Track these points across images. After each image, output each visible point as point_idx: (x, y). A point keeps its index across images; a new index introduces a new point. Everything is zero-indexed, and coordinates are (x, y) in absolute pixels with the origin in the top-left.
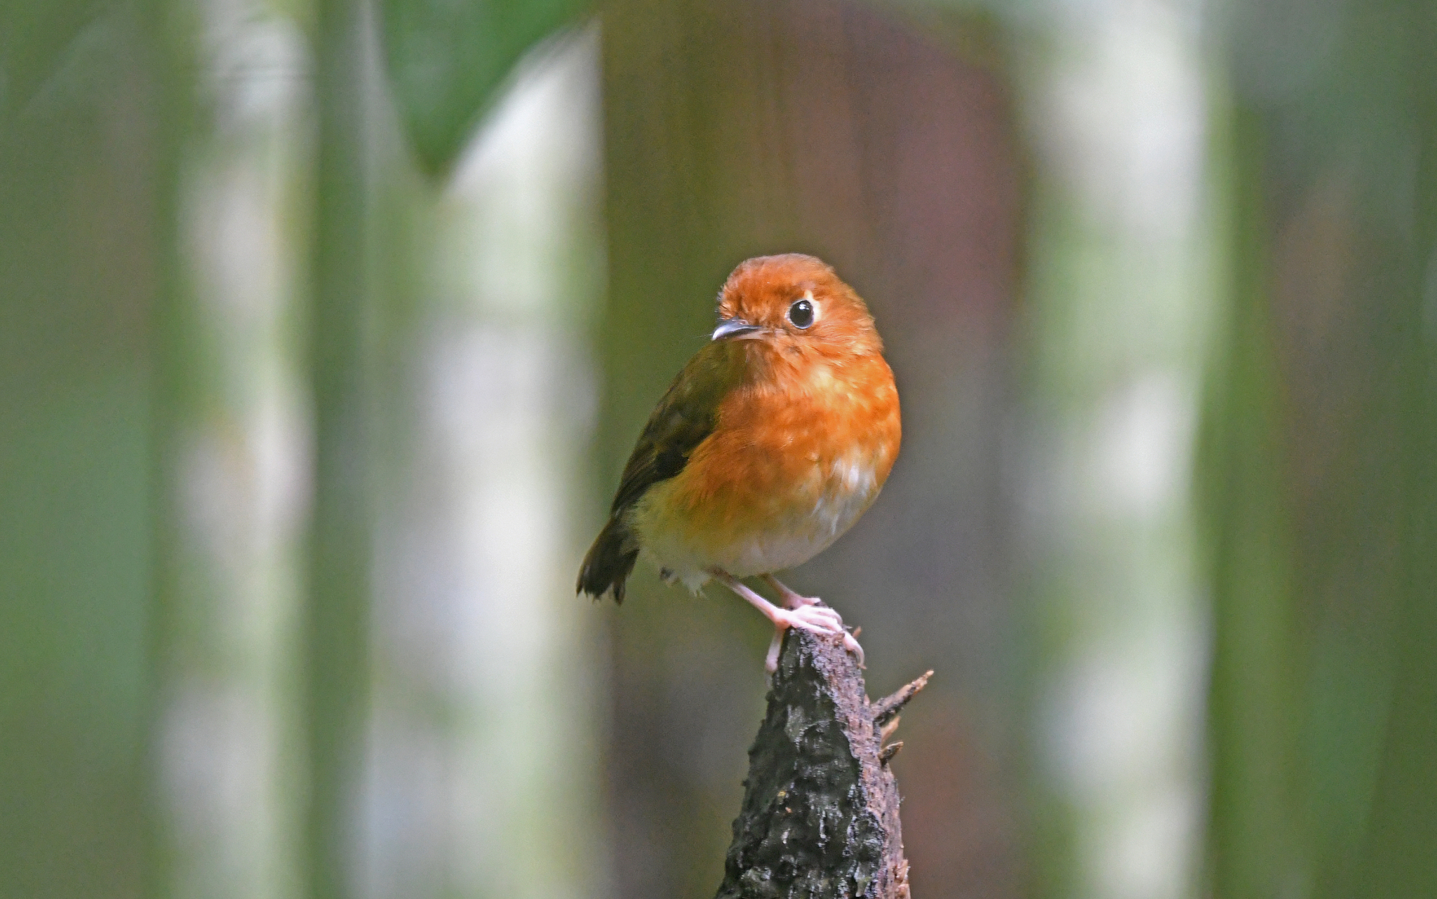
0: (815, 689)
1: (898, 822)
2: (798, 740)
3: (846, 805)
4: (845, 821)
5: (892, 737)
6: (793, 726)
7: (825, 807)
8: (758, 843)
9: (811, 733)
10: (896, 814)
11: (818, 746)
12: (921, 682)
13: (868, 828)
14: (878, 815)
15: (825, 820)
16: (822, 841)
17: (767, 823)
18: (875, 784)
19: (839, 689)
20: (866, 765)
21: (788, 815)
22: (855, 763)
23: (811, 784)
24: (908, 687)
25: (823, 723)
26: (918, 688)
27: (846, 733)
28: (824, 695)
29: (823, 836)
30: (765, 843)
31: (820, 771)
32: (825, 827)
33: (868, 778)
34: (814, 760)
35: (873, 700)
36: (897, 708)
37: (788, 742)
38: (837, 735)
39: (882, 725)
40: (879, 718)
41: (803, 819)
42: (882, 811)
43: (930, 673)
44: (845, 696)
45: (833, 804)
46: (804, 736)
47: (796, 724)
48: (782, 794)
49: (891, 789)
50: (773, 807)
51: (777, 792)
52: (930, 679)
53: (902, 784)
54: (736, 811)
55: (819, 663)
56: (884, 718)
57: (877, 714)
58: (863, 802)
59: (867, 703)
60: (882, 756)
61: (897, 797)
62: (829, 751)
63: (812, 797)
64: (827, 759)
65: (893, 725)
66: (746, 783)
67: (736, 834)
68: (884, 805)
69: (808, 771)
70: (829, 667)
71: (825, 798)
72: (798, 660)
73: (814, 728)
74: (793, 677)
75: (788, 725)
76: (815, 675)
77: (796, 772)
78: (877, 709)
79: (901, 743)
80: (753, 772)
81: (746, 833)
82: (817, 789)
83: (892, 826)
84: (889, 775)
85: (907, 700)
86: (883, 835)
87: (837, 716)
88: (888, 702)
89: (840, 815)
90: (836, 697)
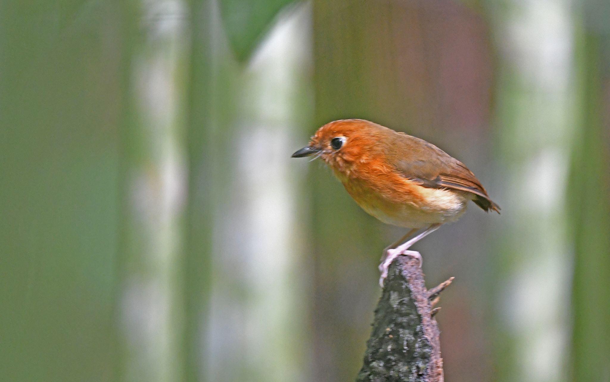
0: (402, 284)
1: (438, 342)
2: (395, 306)
3: (416, 334)
4: (415, 342)
5: (436, 305)
6: (393, 300)
7: (407, 336)
8: (377, 351)
9: (401, 303)
10: (437, 339)
11: (404, 309)
12: (448, 282)
13: (425, 344)
14: (429, 338)
15: (407, 340)
16: (405, 350)
17: (382, 342)
18: (428, 326)
19: (413, 284)
20: (424, 317)
21: (391, 339)
22: (420, 317)
23: (400, 325)
24: (443, 284)
25: (406, 299)
26: (448, 284)
27: (416, 303)
28: (407, 287)
29: (406, 348)
30: (381, 350)
31: (405, 320)
32: (407, 344)
33: (425, 323)
34: (403, 315)
35: (428, 289)
36: (438, 293)
37: (390, 307)
38: (412, 304)
39: (432, 300)
40: (430, 297)
41: (397, 340)
42: (432, 337)
43: (453, 278)
44: (416, 287)
45: (410, 334)
46: (398, 305)
47: (394, 299)
48: (388, 329)
49: (435, 328)
50: (385, 335)
51: (385, 328)
52: (453, 280)
53: (440, 326)
54: (368, 337)
55: (404, 273)
56: (432, 297)
57: (429, 296)
58: (423, 333)
59: (425, 290)
60: (432, 313)
61: (437, 331)
62: (408, 311)
63: (401, 331)
64: (407, 315)
65: (436, 300)
66: (373, 325)
67: (369, 346)
68: (432, 334)
69: (400, 320)
70: (409, 275)
71: (407, 331)
72: (395, 272)
73: (401, 302)
74: (393, 280)
75: (391, 300)
76: (403, 278)
77: (395, 320)
78: (430, 293)
79: (439, 308)
80: (376, 320)
81: (373, 346)
82: (403, 328)
83: (436, 344)
84: (434, 322)
85: (443, 289)
86: (431, 347)
87: (412, 296)
88: (434, 290)
89: (413, 338)
90: (412, 287)
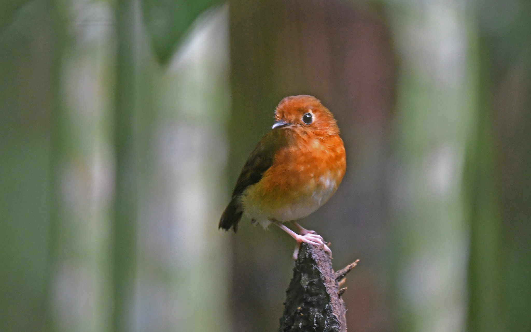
0: (312, 266)
1: (345, 319)
2: (305, 287)
3: (325, 312)
4: (324, 319)
5: (343, 286)
6: (304, 281)
7: (317, 314)
8: (289, 327)
9: (311, 284)
10: (344, 316)
11: (313, 289)
12: (354, 264)
13: (333, 321)
14: (337, 316)
15: (316, 318)
16: (315, 326)
17: (294, 319)
18: (336, 304)
19: (322, 267)
20: (332, 297)
21: (302, 317)
22: (328, 296)
23: (310, 304)
24: (349, 266)
25: (316, 280)
26: (353, 266)
27: (325, 284)
28: (316, 269)
29: (315, 325)
30: (293, 327)
31: (314, 299)
32: (316, 321)
33: (333, 302)
34: (312, 295)
35: (335, 271)
36: (345, 274)
37: (302, 287)
38: (321, 285)
39: (339, 281)
40: (338, 278)
41: (308, 318)
42: (339, 315)
43: (358, 260)
44: (324, 269)
45: (319, 312)
46: (307, 286)
47: (305, 281)
48: (299, 308)
49: (342, 306)
50: (296, 313)
51: (297, 307)
52: (358, 263)
53: (347, 305)
54: (281, 314)
55: (313, 257)
56: (340, 278)
57: (337, 277)
58: (331, 311)
59: (333, 272)
60: (339, 293)
61: (345, 309)
62: (317, 291)
63: (311, 309)
64: (317, 294)
65: (343, 281)
66: (285, 304)
67: (281, 324)
68: (339, 312)
69: (310, 299)
70: (318, 258)
71: (316, 310)
72: (305, 255)
73: (312, 282)
74: (303, 262)
75: (302, 281)
76: (313, 261)
77: (305, 299)
78: (337, 275)
79: (346, 288)
80: (288, 300)
81: (286, 324)
82: (313, 306)
83: (343, 320)
84: (341, 301)
85: (349, 271)
86: (339, 324)
87: (321, 277)
88: (341, 272)
89: (322, 316)
90: (321, 269)
